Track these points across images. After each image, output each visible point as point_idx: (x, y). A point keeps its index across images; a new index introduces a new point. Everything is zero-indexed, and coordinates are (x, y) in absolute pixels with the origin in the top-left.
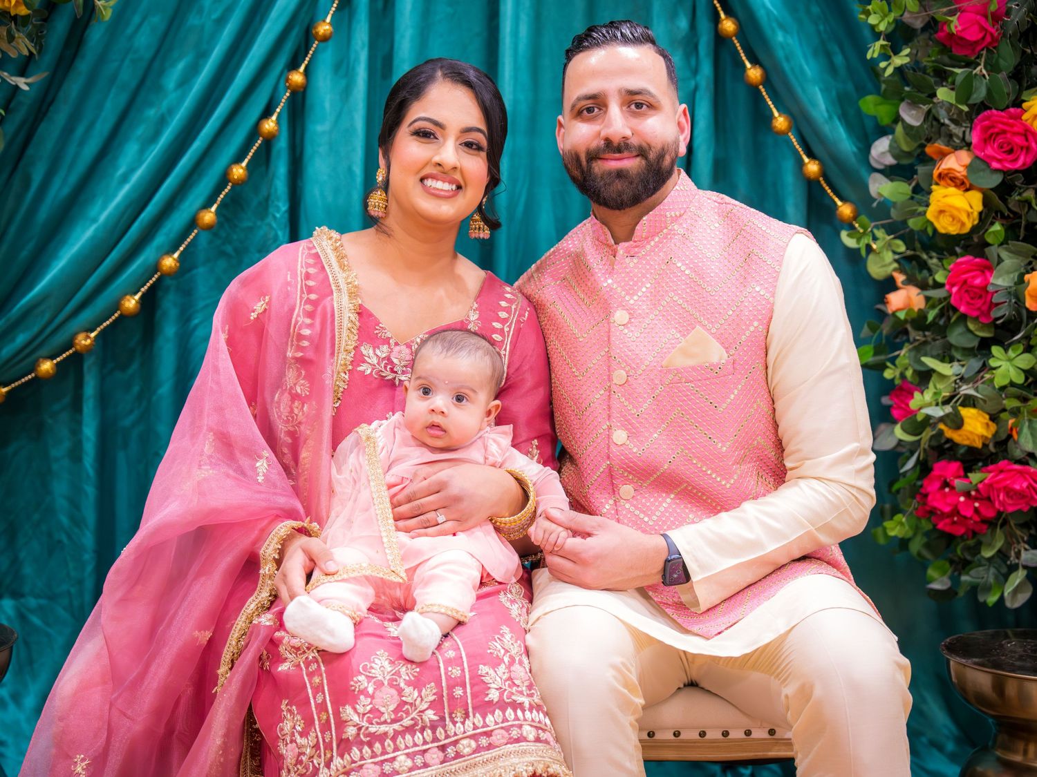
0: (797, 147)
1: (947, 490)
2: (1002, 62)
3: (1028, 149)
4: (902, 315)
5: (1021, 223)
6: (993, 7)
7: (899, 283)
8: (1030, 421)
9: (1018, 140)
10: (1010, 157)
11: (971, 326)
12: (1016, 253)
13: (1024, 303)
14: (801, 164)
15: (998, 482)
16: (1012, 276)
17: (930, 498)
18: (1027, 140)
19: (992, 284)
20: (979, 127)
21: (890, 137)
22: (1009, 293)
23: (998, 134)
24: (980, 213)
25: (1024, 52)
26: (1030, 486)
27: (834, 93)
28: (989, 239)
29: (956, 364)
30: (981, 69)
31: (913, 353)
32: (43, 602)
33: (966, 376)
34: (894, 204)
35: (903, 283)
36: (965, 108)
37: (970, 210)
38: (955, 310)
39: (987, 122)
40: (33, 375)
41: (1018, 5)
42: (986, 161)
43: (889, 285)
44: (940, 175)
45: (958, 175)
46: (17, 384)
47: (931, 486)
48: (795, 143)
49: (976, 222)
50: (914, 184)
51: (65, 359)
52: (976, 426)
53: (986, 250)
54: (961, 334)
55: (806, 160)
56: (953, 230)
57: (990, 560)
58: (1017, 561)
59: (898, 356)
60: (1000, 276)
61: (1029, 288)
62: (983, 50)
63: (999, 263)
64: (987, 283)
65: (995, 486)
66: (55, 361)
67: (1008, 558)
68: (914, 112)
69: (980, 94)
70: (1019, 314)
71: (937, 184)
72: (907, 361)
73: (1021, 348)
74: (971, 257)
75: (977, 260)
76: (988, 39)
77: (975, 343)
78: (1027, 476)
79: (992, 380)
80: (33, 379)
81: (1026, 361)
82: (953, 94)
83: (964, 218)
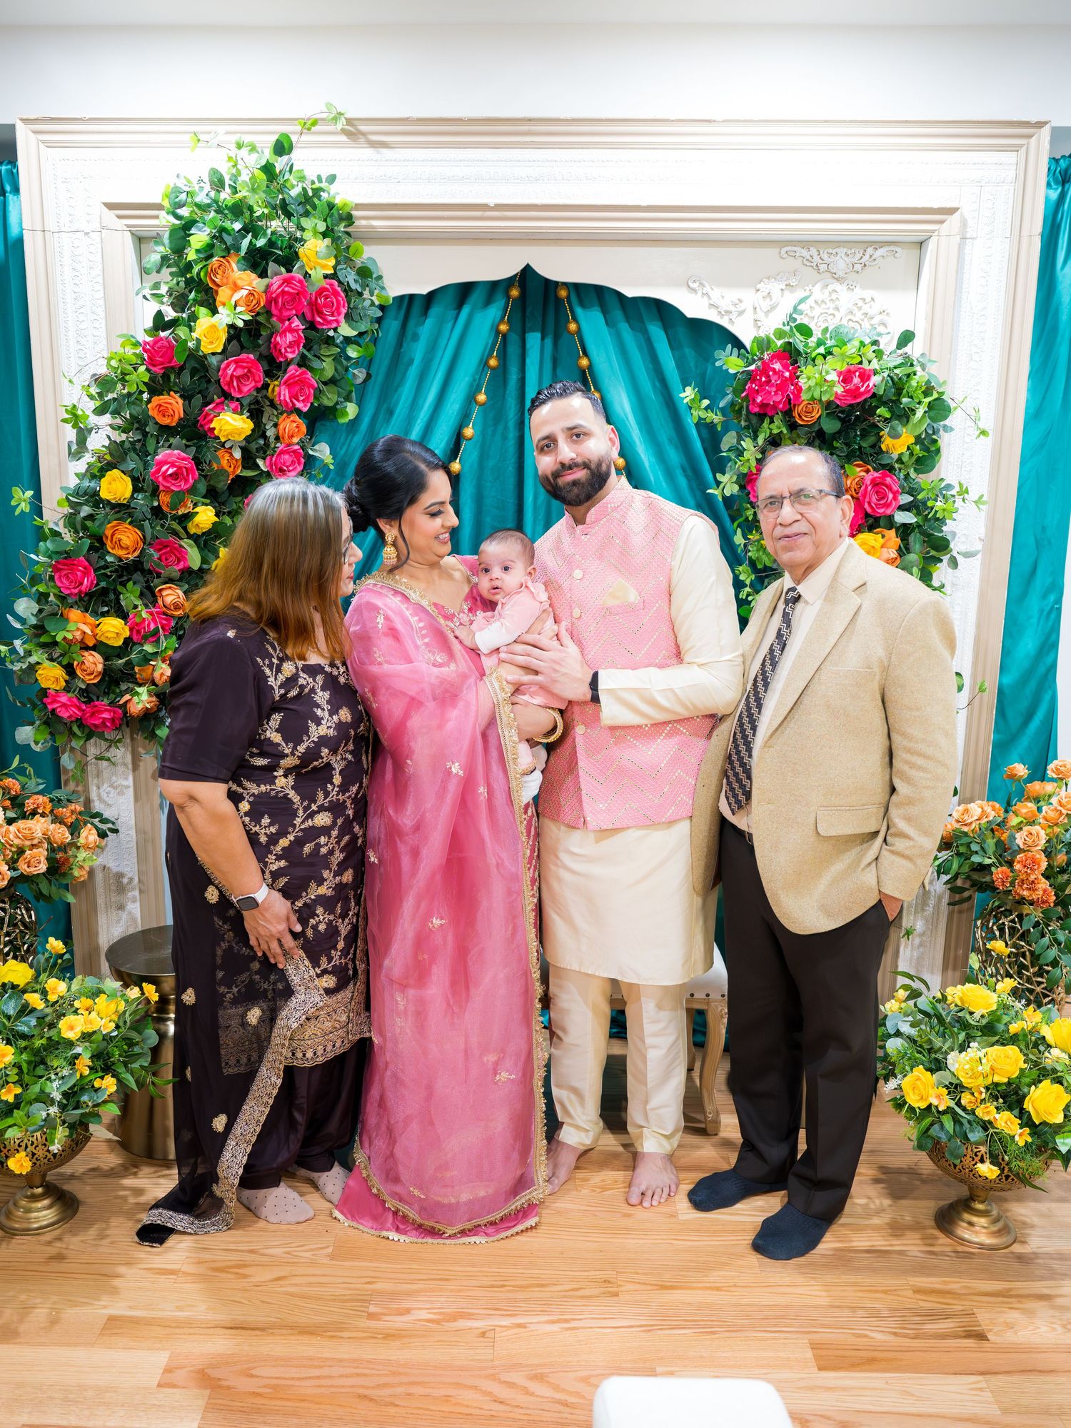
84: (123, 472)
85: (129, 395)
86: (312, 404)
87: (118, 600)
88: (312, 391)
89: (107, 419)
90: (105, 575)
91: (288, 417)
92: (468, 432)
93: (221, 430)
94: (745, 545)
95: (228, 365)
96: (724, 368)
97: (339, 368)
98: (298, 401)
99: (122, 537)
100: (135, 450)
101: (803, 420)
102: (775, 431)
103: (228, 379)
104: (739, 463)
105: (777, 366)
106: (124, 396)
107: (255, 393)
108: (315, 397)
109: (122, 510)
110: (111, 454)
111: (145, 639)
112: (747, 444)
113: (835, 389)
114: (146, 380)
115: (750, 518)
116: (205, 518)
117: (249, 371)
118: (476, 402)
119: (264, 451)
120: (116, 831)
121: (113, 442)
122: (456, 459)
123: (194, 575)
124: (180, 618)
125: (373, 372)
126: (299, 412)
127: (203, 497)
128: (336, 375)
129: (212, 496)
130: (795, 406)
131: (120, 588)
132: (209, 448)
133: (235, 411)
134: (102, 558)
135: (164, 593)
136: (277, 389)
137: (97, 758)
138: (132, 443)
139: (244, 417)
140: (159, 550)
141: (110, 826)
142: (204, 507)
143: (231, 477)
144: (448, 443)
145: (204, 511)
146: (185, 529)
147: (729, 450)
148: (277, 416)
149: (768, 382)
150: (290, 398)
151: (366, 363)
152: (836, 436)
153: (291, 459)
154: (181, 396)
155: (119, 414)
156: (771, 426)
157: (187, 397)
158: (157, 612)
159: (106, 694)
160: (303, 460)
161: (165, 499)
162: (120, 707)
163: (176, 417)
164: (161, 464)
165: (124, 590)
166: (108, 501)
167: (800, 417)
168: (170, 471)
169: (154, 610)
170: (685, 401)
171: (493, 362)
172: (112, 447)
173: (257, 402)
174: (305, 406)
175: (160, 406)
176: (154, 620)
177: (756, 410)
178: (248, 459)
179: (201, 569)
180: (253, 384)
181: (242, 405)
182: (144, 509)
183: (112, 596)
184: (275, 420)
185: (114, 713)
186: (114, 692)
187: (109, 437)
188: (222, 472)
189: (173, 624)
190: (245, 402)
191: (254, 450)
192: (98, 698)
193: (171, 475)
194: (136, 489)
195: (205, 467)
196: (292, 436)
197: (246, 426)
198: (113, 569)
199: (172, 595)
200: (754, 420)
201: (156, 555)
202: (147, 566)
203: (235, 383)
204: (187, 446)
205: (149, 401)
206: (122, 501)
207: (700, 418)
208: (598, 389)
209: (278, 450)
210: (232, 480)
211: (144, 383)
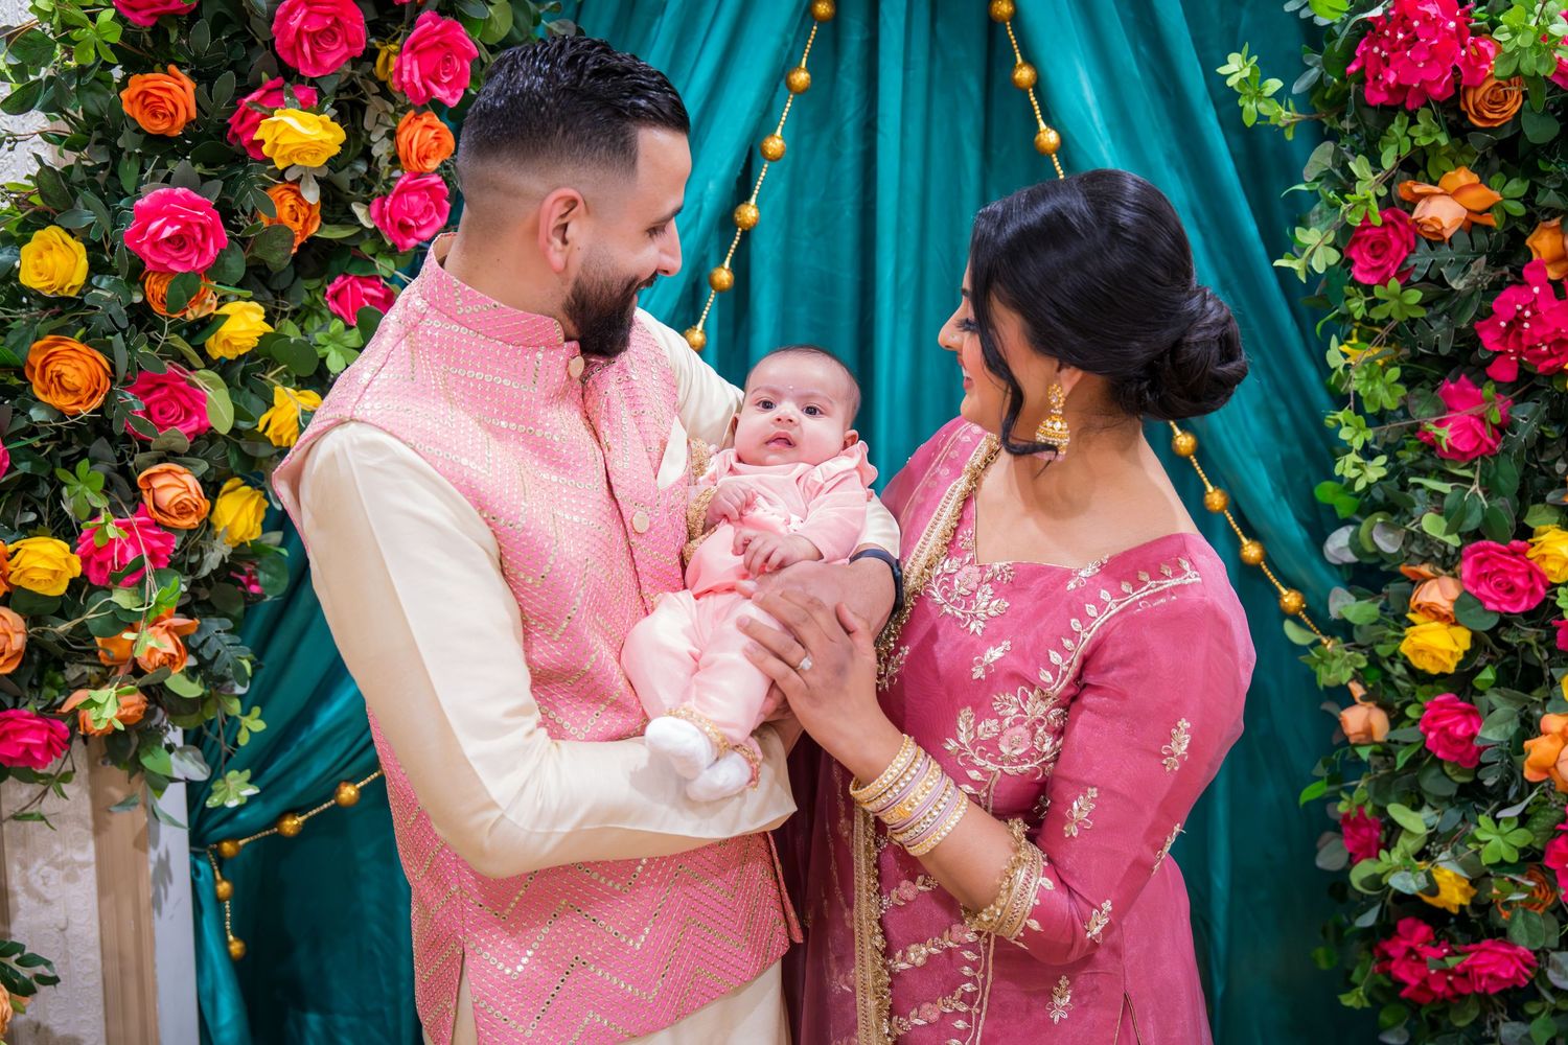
0: (1235, 526)
1: (1414, 957)
2: (1501, 481)
3: (1533, 591)
4: (1364, 753)
5: (1517, 662)
6: (1496, 418)
7: (1358, 700)
8: (1525, 910)
9: (1519, 582)
10: (1508, 598)
11: (1448, 769)
12: (1510, 698)
13: (1522, 772)
14: (1238, 545)
15: (1481, 966)
16: (1503, 727)
17: (1394, 965)
18: (1531, 578)
19: (1482, 738)
20: (1471, 559)
21: (1351, 529)
22: (1501, 751)
23: (1493, 574)
24: (1466, 653)
25: (1527, 466)
26: (1518, 970)
27: (1278, 458)
28: (1478, 686)
29: (1426, 812)
30: (1475, 487)
31: (1373, 784)
32: (354, 1020)
33: (1441, 830)
34: (1360, 628)
35: (1363, 698)
36: (1453, 541)
37: (1456, 649)
38: (1429, 752)
39: (1481, 554)
40: (333, 802)
41: (1524, 419)
42: (1481, 600)
43: (1344, 698)
44: (1419, 606)
45: (1442, 610)
46: (315, 812)
47: (1395, 949)
48: (1232, 522)
49: (1461, 658)
50: (1382, 601)
51: (369, 783)
52: (1453, 890)
53: (1474, 698)
54: (1435, 777)
55: (1244, 540)
56: (1434, 670)
57: (1461, 1030)
58: (1494, 1035)
59: (1355, 787)
60: (1490, 727)
61: (1529, 759)
62: (1476, 459)
63: (1490, 712)
64: (1473, 735)
65: (1476, 970)
66: (358, 786)
67: (1484, 1028)
68: (1391, 536)
69: (1473, 522)
70: (1513, 776)
71: (1414, 612)
72: (1365, 795)
73: (1515, 823)
74: (1452, 695)
75: (1461, 704)
76: (1486, 448)
77: (1453, 791)
78: (1515, 959)
79: (1477, 853)
80: (333, 806)
81: (1521, 838)
82: (1443, 523)
83: (1446, 659)
84: (68, 231)
85: (82, 70)
86: (466, 91)
87: (57, 497)
88: (467, 65)
89: (36, 120)
90: (30, 447)
91: (417, 117)
92: (775, 144)
93: (275, 146)
94: (1347, 367)
95: (291, 11)
96: (1304, 14)
97: (522, 17)
98: (438, 83)
99: (64, 369)
100: (94, 186)
101: (1483, 118)
102: (1423, 142)
103: (290, 38)
104: (1344, 207)
105: (1432, 10)
106: (69, 73)
107: (348, 69)
108: (472, 78)
109: (65, 311)
110: (43, 194)
111: (117, 581)
112: (1359, 166)
113: (1558, 54)
114: (115, 38)
115: (1358, 315)
116: (243, 327)
117: (336, 22)
118: (789, 86)
119: (366, 185)
120: (54, 981)
121: (46, 169)
122: (748, 198)
123: (220, 442)
124: (190, 532)
125: (586, 25)
126: (438, 107)
127: (239, 285)
128: (517, 34)
129: (258, 280)
130: (1466, 89)
131: (61, 473)
132: (251, 183)
133: (305, 106)
134: (23, 411)
135: (157, 483)
136: (393, 59)
137: (15, 817)
138: (91, 172)
139: (326, 118)
140: (142, 394)
141: (41, 969)
142: (242, 303)
143: (299, 241)
144: (733, 166)
145: (241, 312)
146: (202, 351)
147: (1317, 179)
148: (395, 117)
149: (1412, 40)
150: (422, 77)
151: (570, 10)
152: (1549, 149)
153: (422, 204)
154: (192, 75)
155: (62, 112)
156: (1413, 131)
157: (204, 76)
158: (141, 525)
159: (35, 688)
160: (448, 205)
161: (156, 287)
162: (64, 717)
163: (182, 118)
164: (148, 215)
165: (70, 479)
166: (38, 295)
167: (1477, 111)
168: (168, 232)
169: (134, 520)
170: (1230, 82)
171: (823, 9)
172: (45, 180)
173: (352, 87)
174: (453, 95)
175: (146, 94)
176: (133, 540)
177: (1381, 98)
178: (335, 205)
179: (235, 431)
180: (345, 49)
181: (321, 93)
182: (113, 310)
183: (45, 490)
184: (391, 123)
185: (51, 731)
186: (52, 684)
187: (39, 159)
188: (279, 229)
189: (176, 546)
190: (329, 87)
191: (346, 186)
192: (16, 700)
193: (168, 240)
194: (97, 267)
195: (243, 220)
196: (426, 157)
197: (328, 136)
198: (47, 435)
199: (174, 487)
200: (1371, 119)
201: (139, 406)
202: (118, 429)
203: (306, 48)
204: (204, 178)
205: (124, 84)
206: (66, 293)
207: (1260, 117)
208: (1029, 61)
209: (396, 186)
210: (302, 247)
211: (114, 47)
